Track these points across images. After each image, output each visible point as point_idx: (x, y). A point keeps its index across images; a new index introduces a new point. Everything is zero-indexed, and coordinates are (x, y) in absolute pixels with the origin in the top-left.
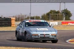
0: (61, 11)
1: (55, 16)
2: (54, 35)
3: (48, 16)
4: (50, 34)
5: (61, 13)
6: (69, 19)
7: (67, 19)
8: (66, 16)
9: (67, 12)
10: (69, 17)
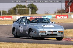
0: (28, 5)
1: (22, 10)
2: (61, 32)
3: (15, 11)
4: (58, 31)
5: (27, 7)
6: (35, 14)
7: (33, 13)
8: (32, 10)
9: (33, 6)
10: (36, 11)
